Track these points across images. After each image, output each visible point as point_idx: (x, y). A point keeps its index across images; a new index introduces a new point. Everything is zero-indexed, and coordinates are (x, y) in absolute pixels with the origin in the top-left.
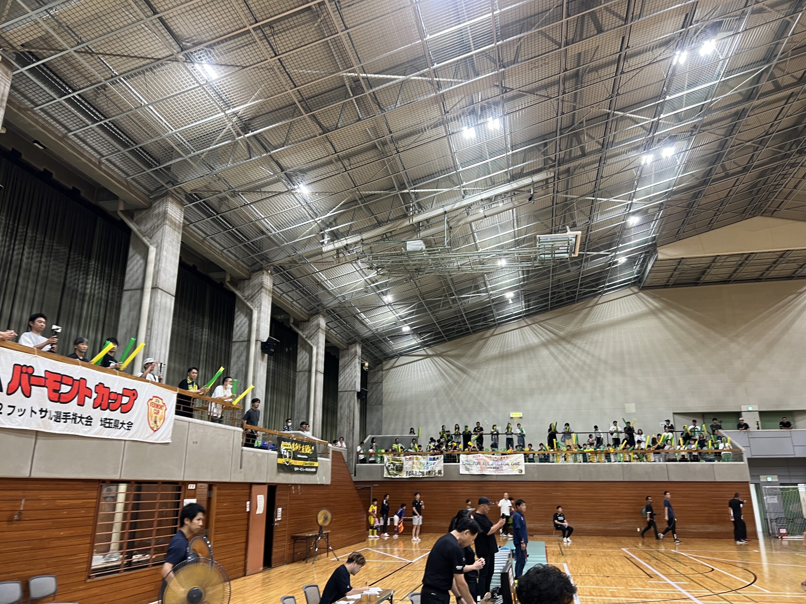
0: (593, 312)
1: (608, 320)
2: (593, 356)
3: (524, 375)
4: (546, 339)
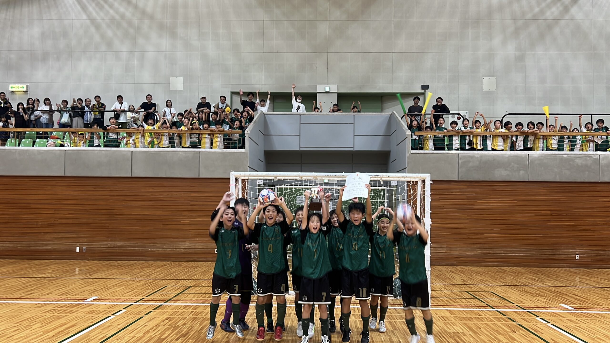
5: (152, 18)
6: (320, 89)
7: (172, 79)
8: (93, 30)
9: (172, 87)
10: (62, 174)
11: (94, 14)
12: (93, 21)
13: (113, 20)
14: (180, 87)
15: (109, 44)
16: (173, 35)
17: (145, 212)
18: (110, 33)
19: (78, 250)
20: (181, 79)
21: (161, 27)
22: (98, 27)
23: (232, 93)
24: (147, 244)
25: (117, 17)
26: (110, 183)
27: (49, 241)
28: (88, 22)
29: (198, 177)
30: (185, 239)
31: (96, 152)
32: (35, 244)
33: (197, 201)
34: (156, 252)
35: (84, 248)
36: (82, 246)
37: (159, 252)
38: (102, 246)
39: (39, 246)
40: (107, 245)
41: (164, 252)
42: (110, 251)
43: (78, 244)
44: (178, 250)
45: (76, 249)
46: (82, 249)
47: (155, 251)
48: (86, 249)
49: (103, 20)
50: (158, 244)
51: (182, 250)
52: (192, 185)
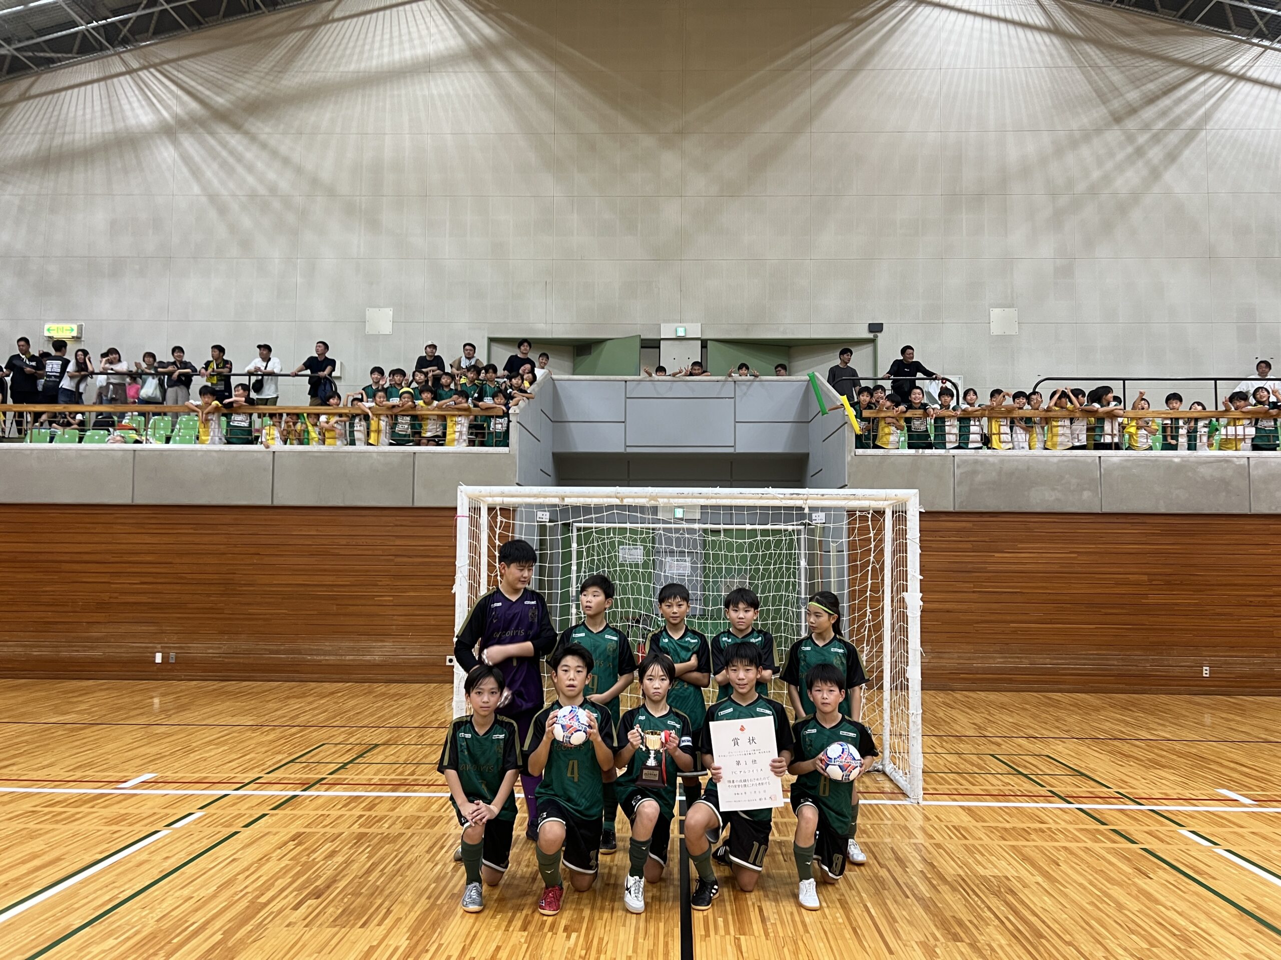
0: (313, 43)
1: (352, 67)
2: (299, 170)
3: (100, 218)
4: (176, 117)
5: (331, 192)
6: (666, 332)
7: (370, 313)
8: (213, 214)
9: (369, 330)
10: (128, 501)
11: (216, 182)
12: (213, 198)
13: (253, 195)
14: (386, 328)
15: (246, 244)
16: (374, 224)
17: (300, 580)
18: (246, 222)
19: (159, 658)
20: (389, 312)
21: (350, 209)
22: (223, 210)
23: (492, 340)
24: (305, 646)
25: (262, 191)
26: (228, 517)
27: (97, 640)
28: (204, 199)
29: (410, 505)
30: (382, 634)
31: (199, 454)
32: (69, 646)
33: (409, 557)
34: (324, 662)
35: (172, 655)
36: (167, 650)
37: (331, 662)
38: (211, 651)
39: (77, 651)
40: (220, 648)
41: (338, 663)
42: (226, 660)
43: (159, 646)
44: (368, 658)
45: (154, 657)
46: (168, 657)
47: (320, 661)
48: (176, 658)
49: (234, 195)
50: (327, 645)
51: (377, 658)
52: (398, 523)
